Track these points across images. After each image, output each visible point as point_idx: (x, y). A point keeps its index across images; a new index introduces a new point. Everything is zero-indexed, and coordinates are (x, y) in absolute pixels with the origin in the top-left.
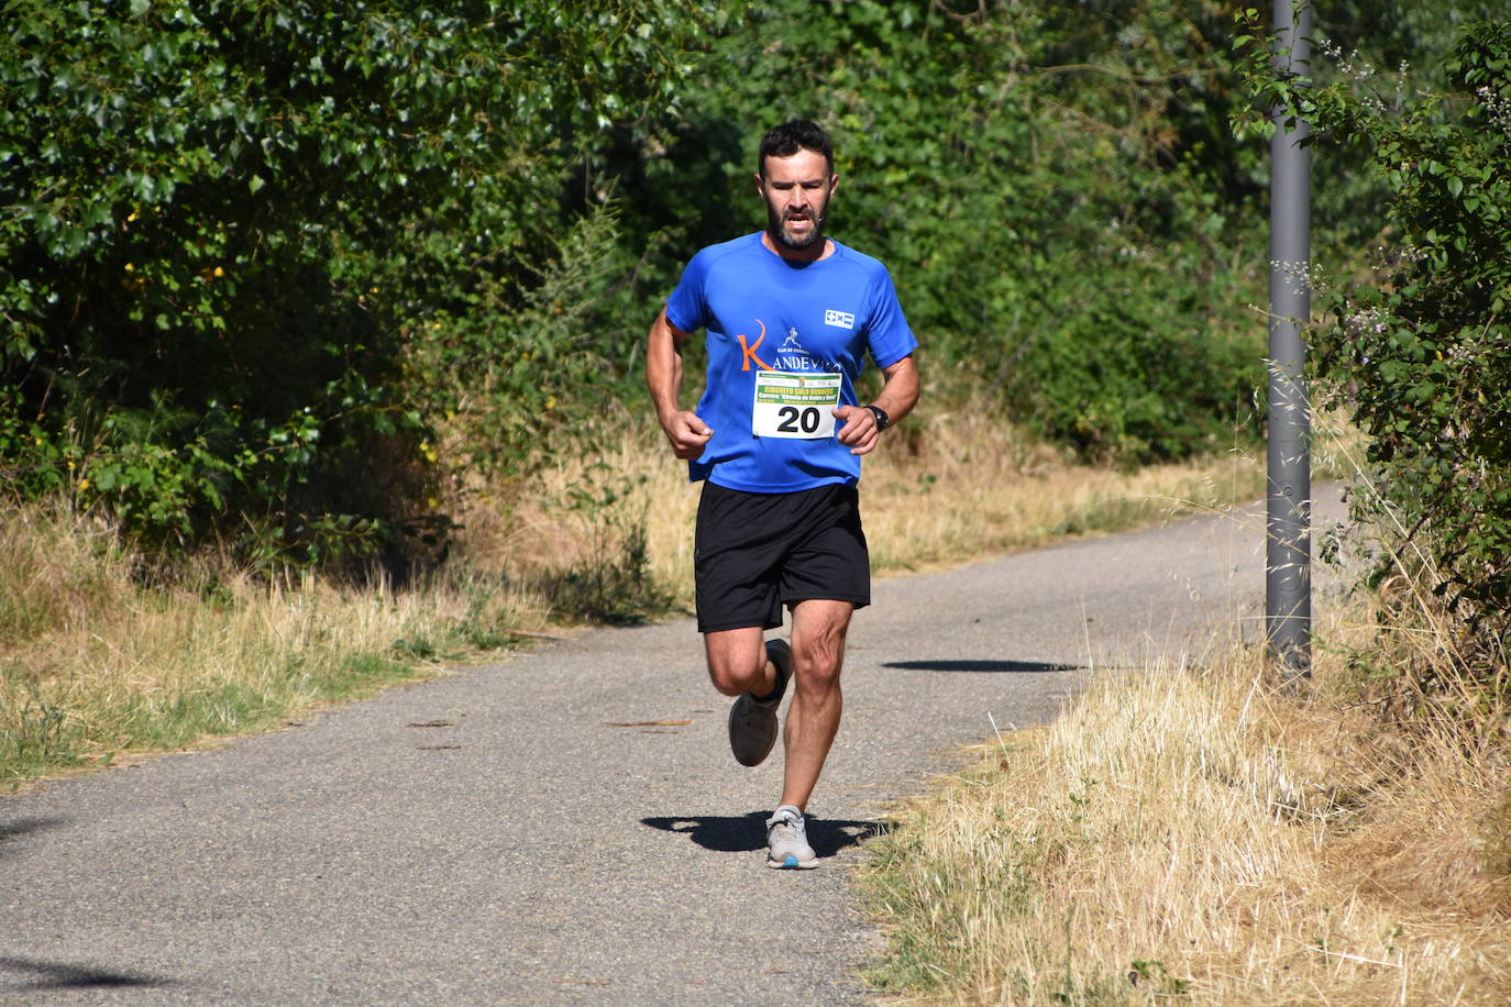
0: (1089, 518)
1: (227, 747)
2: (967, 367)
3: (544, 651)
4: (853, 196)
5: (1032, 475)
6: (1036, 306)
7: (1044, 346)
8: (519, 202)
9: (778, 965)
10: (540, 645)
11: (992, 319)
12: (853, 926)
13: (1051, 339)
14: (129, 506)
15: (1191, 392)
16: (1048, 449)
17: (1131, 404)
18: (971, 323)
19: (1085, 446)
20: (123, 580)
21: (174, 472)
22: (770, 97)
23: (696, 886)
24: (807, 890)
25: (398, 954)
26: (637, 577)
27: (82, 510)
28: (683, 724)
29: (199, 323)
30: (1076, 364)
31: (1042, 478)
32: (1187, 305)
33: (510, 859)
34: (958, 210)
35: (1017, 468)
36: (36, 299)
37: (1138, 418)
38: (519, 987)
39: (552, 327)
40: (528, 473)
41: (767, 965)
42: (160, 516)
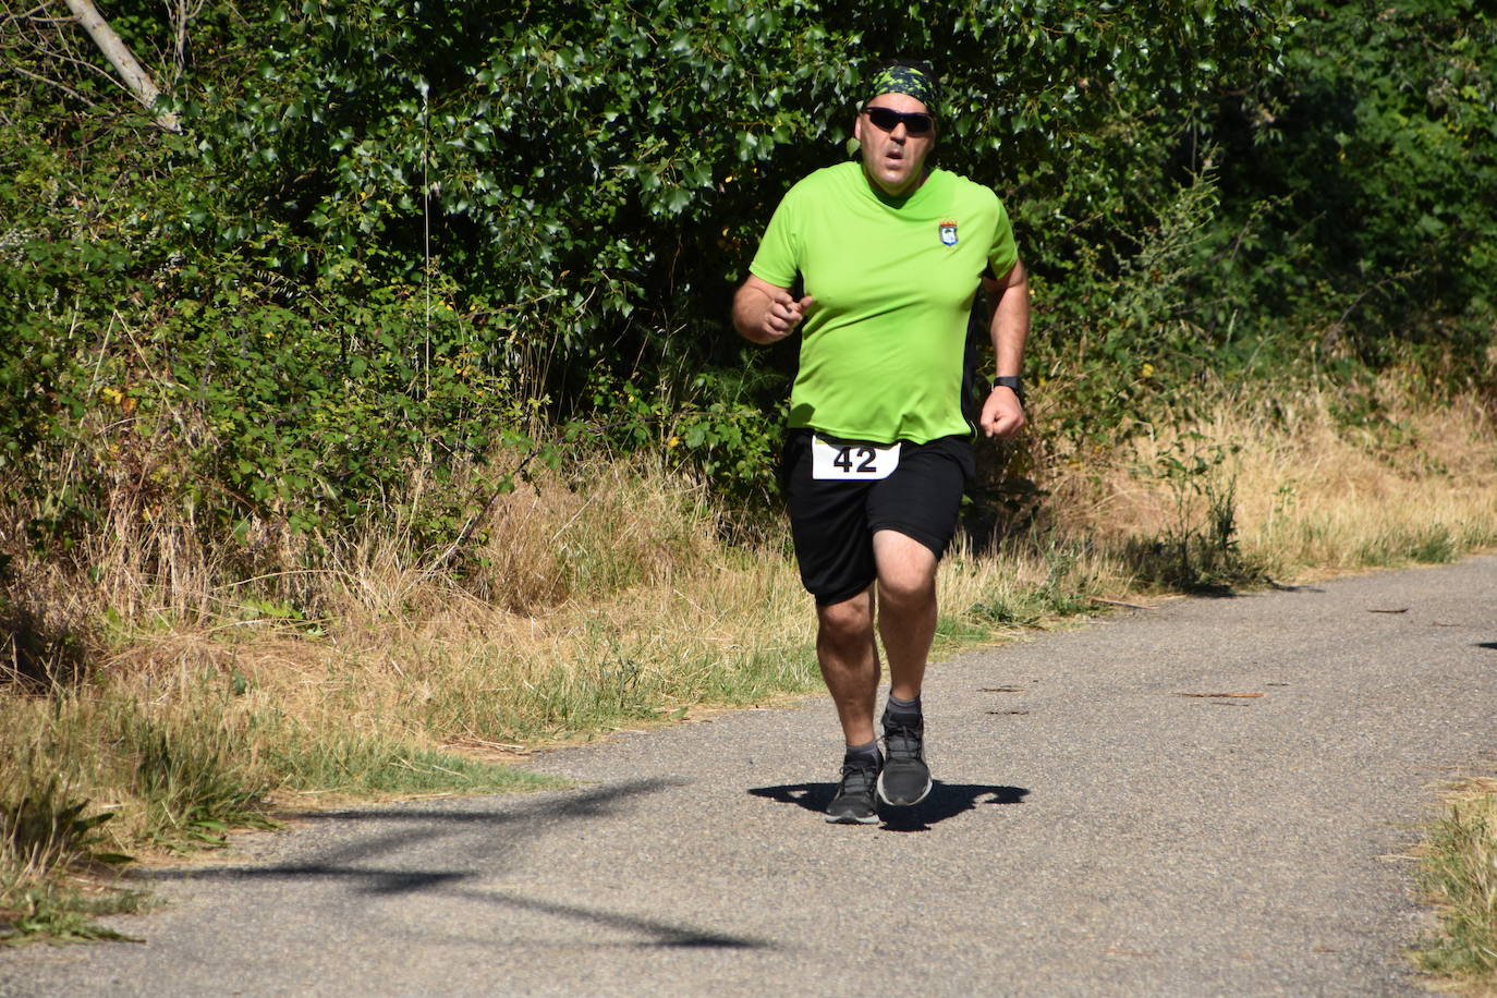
1: (798, 705)
3: (1123, 619)
4: (1469, 168)
8: (1122, 169)
9: (1329, 942)
10: (1120, 612)
12: (1409, 906)
14: (717, 464)
20: (710, 537)
21: (763, 431)
22: (1386, 67)
23: (1252, 860)
24: (1366, 868)
25: (946, 918)
26: (1224, 545)
27: (671, 467)
28: (1256, 696)
33: (1067, 826)
36: (634, 258)
38: (1064, 955)
39: (1148, 294)
40: (1119, 441)
41: (1317, 943)
42: (747, 474)
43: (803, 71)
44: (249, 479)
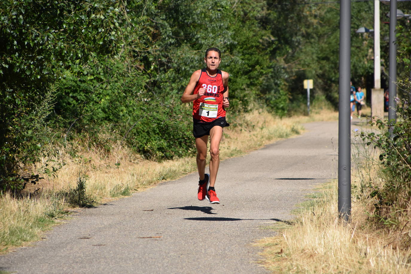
5: (134, 163)
16: (138, 155)
17: (159, 143)
18: (115, 119)
19: (147, 154)
30: (143, 131)
31: (137, 163)
34: (109, 87)
35: (131, 161)
37: (160, 146)
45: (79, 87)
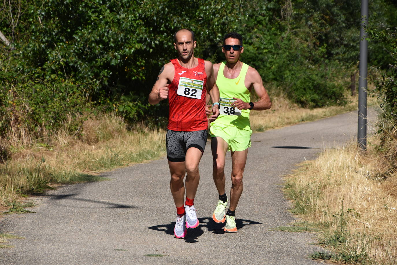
0: (306, 118)
1: (150, 162)
2: (280, 89)
4: (257, 55)
5: (293, 110)
6: (293, 76)
7: (295, 84)
9: (272, 208)
11: (285, 79)
12: (284, 200)
13: (296, 83)
14: (126, 114)
15: (323, 93)
16: (296, 105)
17: (312, 96)
18: (281, 80)
19: (303, 104)
20: (125, 129)
21: (134, 108)
27: (117, 115)
29: (140, 78)
30: (301, 88)
31: (295, 110)
32: (322, 77)
34: (278, 57)
35: (290, 108)
36: (108, 73)
37: (313, 99)
41: (269, 208)
42: (132, 117)
43: (141, 36)
44: (38, 119)
45: (258, 57)
